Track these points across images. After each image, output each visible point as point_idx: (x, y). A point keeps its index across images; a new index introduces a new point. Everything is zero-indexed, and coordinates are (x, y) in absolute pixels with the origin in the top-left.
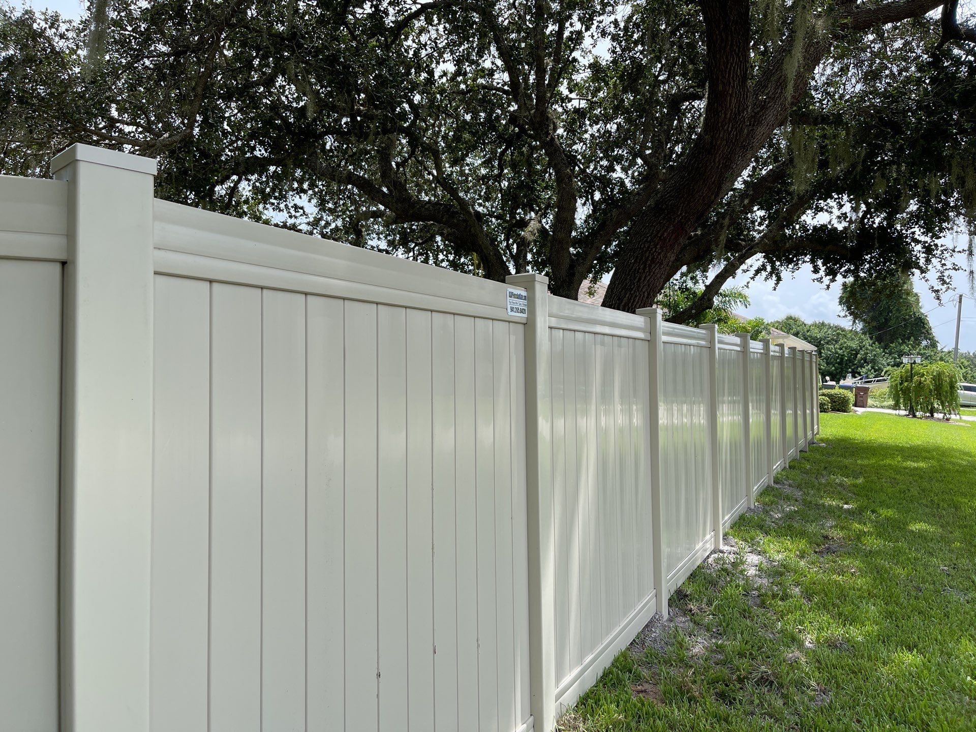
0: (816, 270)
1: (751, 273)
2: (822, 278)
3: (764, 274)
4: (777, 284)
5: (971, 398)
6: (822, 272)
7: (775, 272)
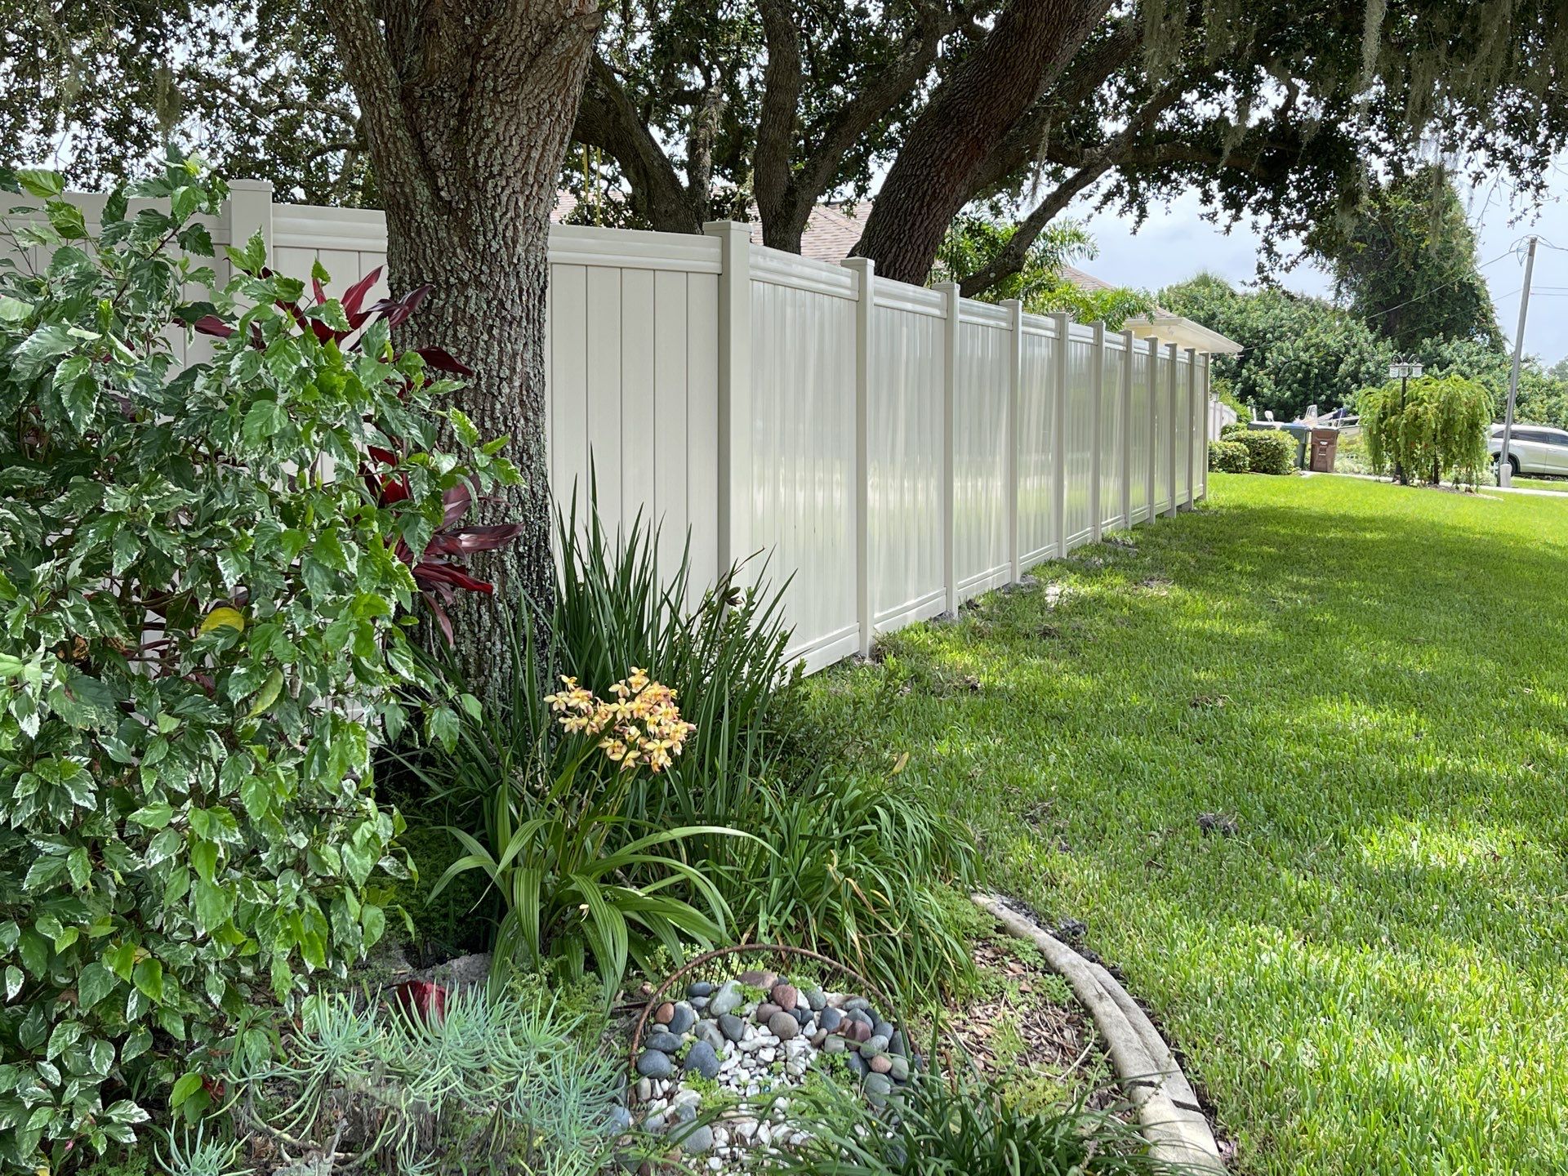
0: (1207, 198)
1: (1097, 199)
2: (1215, 214)
3: (1119, 202)
4: (1139, 223)
5: (1557, 458)
6: (1217, 204)
7: (1136, 200)
